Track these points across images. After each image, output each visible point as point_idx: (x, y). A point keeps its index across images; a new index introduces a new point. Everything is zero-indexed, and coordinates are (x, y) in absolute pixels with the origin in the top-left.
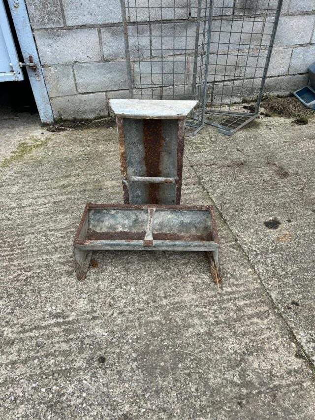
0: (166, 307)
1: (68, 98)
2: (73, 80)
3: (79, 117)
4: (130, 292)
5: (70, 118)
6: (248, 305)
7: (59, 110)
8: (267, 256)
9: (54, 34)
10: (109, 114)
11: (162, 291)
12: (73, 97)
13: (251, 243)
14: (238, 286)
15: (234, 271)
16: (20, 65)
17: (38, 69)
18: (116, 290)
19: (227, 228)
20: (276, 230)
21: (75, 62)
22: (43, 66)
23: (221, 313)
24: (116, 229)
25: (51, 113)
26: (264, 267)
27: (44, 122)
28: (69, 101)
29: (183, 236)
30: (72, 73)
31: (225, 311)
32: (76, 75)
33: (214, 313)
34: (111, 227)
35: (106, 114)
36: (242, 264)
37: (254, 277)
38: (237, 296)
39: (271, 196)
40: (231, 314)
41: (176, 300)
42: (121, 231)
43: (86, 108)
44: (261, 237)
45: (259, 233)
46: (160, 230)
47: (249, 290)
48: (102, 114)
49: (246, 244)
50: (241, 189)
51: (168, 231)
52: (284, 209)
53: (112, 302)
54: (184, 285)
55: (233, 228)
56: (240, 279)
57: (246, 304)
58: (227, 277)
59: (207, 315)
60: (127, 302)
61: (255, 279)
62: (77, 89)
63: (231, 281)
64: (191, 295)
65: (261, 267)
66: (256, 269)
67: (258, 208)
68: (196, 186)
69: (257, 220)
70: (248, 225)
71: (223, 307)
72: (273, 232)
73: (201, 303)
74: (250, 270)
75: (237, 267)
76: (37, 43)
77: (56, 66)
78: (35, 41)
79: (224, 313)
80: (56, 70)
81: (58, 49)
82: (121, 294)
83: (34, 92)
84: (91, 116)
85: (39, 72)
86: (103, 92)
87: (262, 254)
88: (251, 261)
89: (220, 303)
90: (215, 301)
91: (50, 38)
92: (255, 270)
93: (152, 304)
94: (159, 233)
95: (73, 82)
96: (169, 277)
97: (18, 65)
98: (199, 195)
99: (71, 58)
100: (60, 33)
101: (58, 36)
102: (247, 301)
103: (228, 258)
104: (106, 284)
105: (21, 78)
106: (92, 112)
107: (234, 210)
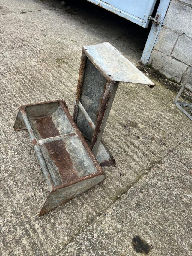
0: (6, 185)
1: (163, 55)
2: (173, 45)
3: (161, 72)
4: (13, 158)
5: (156, 68)
6: (24, 249)
7: (153, 59)
8: (91, 251)
9: (183, 7)
10: (180, 83)
11: (20, 177)
12: (166, 56)
13: (102, 230)
14: (44, 233)
15: (60, 224)
16: (149, 18)
17: (159, 26)
18: (12, 150)
19: (110, 203)
20: (134, 252)
21: (183, 33)
22: (163, 26)
23: (9, 227)
24: (58, 126)
25: (148, 59)
26: (76, 252)
27: (141, 61)
28: (162, 57)
29: (73, 168)
30: (176, 40)
31: (12, 230)
32: (178, 43)
33: (8, 221)
34: (58, 124)
35: (179, 81)
36: (71, 229)
37: (60, 245)
38: (31, 235)
39: (183, 233)
40: (11, 236)
41: (14, 189)
42: (58, 130)
43: (169, 69)
44: (116, 238)
45: (120, 235)
46: (71, 151)
47: (42, 245)
48: (176, 79)
49: (98, 225)
50: (172, 200)
51: (73, 157)
52: (173, 252)
53: (2, 152)
54: (30, 190)
55: (113, 207)
56: (53, 233)
57: (25, 246)
58: (51, 220)
59: (5, 217)
60: (4, 160)
61: (57, 247)
62: (172, 52)
63: (48, 225)
64: (22, 198)
65: (75, 249)
66: (70, 244)
67: (156, 224)
68: (148, 162)
69: (137, 227)
70: (124, 220)
71: (16, 227)
72: (130, 249)
73: (16, 208)
74: (66, 239)
75: (65, 226)
76: (169, 8)
77: (170, 29)
78: (169, 7)
79: (10, 230)
80: (168, 33)
81: (179, 19)
82: (9, 154)
83: (148, 40)
84: (168, 76)
85: (158, 28)
86: (187, 65)
87: (91, 245)
88: (78, 237)
89: (21, 223)
90: (21, 218)
91: (178, 9)
92: (68, 244)
93: (6, 175)
94: (67, 152)
95: (172, 47)
96: (35, 177)
97: (148, 17)
98: (138, 168)
99: (182, 29)
100: (186, 8)
101: (184, 10)
102: (29, 246)
103: (72, 214)
104: (16, 143)
105: (144, 26)
106: (171, 74)
107: (138, 201)
